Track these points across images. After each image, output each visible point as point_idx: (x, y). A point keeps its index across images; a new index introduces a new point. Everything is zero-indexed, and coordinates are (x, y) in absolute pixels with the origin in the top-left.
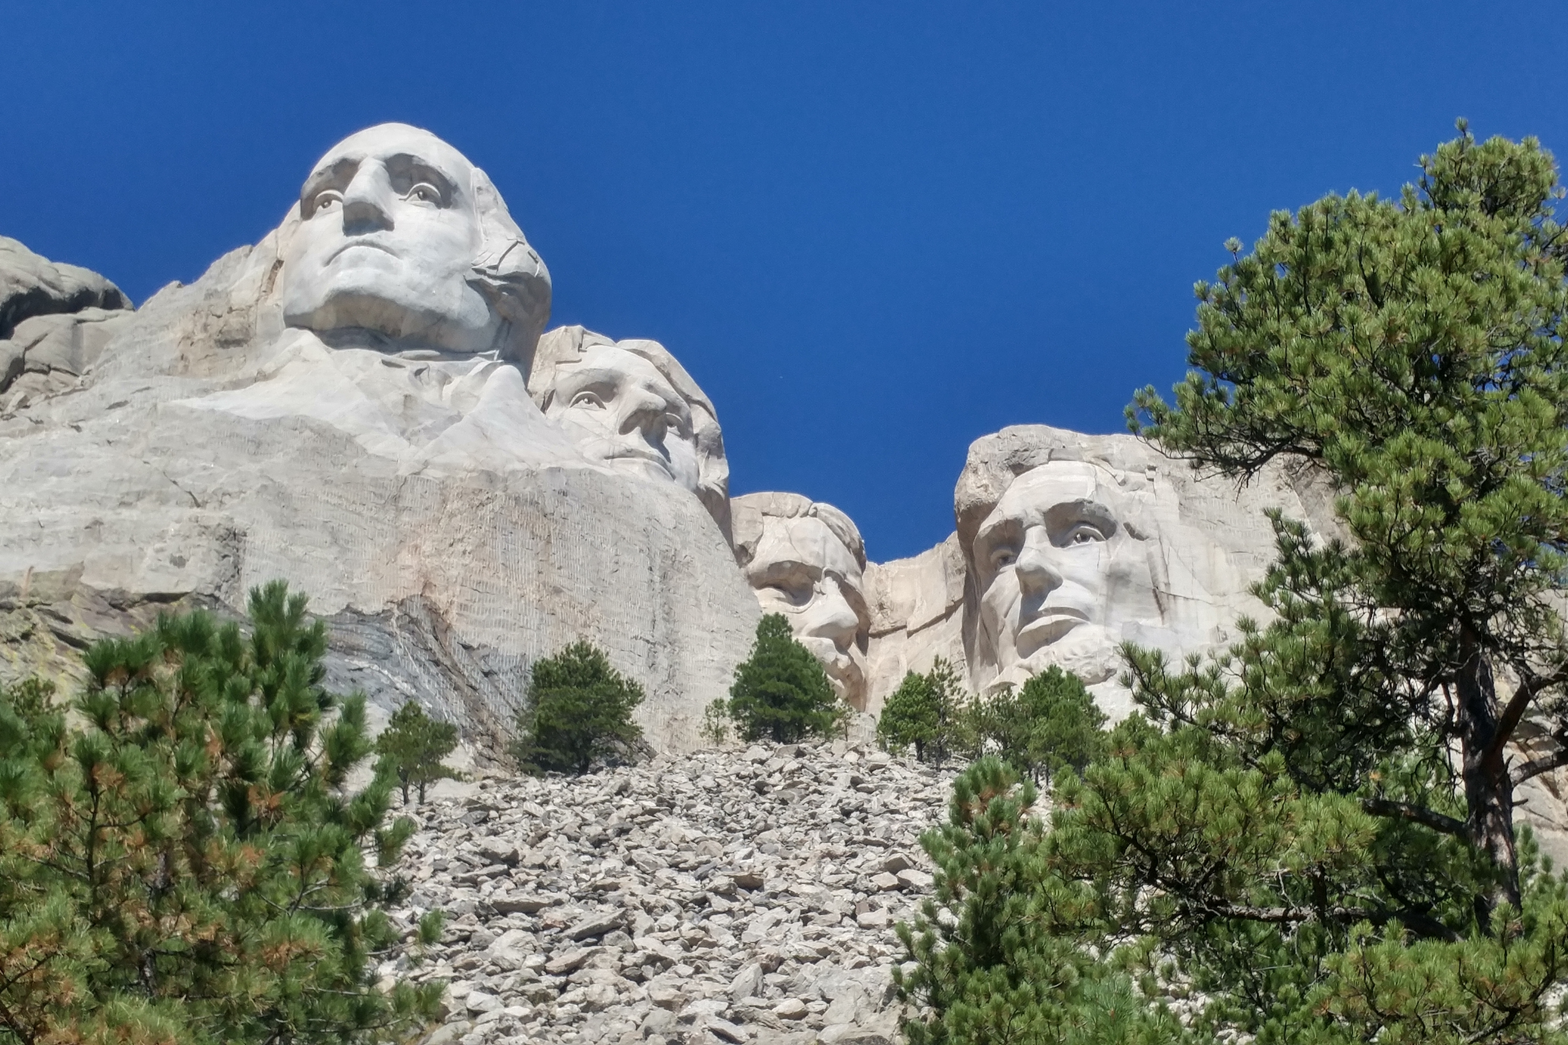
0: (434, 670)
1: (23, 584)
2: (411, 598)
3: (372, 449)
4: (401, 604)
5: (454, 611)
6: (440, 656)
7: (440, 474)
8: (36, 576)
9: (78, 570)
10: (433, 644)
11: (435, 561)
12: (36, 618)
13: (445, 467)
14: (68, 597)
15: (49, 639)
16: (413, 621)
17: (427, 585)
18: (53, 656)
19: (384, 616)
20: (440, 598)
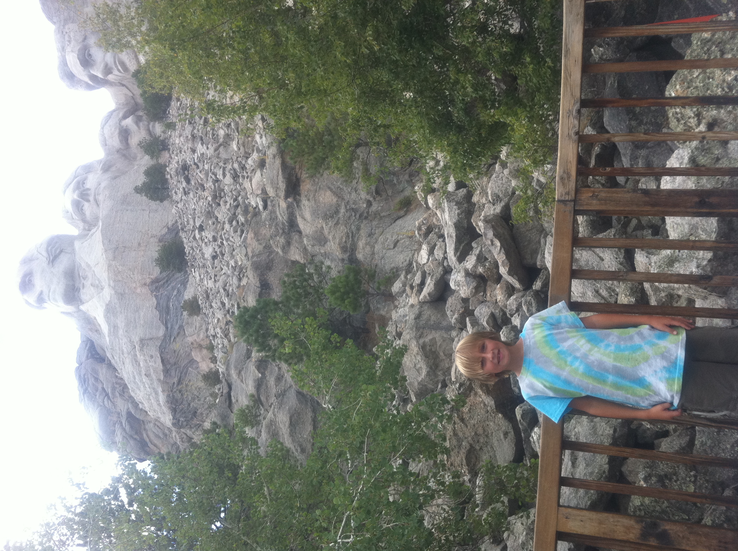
0: (169, 282)
1: (166, 394)
2: (150, 289)
3: (109, 299)
4: (152, 292)
5: (152, 277)
6: (165, 280)
7: (111, 282)
8: (163, 391)
9: (159, 380)
10: (162, 283)
11: (138, 283)
12: (175, 390)
13: (109, 280)
14: (168, 383)
15: (180, 387)
16: (156, 288)
17: (145, 284)
18: (184, 385)
19: (156, 296)
20: (148, 281)
